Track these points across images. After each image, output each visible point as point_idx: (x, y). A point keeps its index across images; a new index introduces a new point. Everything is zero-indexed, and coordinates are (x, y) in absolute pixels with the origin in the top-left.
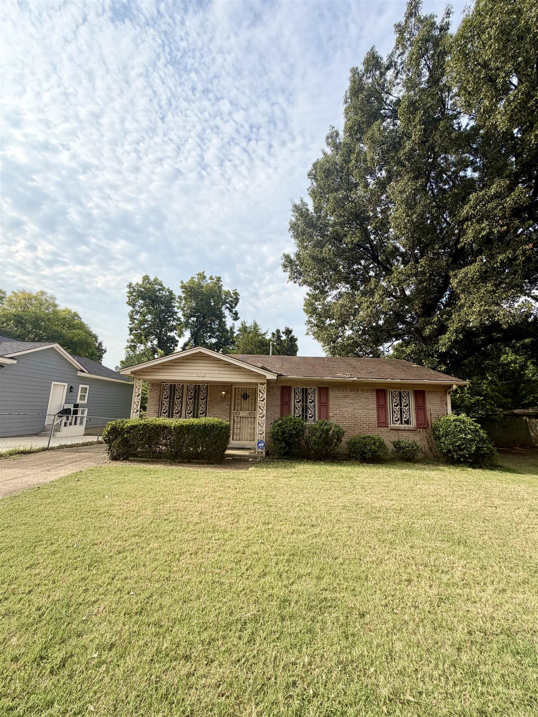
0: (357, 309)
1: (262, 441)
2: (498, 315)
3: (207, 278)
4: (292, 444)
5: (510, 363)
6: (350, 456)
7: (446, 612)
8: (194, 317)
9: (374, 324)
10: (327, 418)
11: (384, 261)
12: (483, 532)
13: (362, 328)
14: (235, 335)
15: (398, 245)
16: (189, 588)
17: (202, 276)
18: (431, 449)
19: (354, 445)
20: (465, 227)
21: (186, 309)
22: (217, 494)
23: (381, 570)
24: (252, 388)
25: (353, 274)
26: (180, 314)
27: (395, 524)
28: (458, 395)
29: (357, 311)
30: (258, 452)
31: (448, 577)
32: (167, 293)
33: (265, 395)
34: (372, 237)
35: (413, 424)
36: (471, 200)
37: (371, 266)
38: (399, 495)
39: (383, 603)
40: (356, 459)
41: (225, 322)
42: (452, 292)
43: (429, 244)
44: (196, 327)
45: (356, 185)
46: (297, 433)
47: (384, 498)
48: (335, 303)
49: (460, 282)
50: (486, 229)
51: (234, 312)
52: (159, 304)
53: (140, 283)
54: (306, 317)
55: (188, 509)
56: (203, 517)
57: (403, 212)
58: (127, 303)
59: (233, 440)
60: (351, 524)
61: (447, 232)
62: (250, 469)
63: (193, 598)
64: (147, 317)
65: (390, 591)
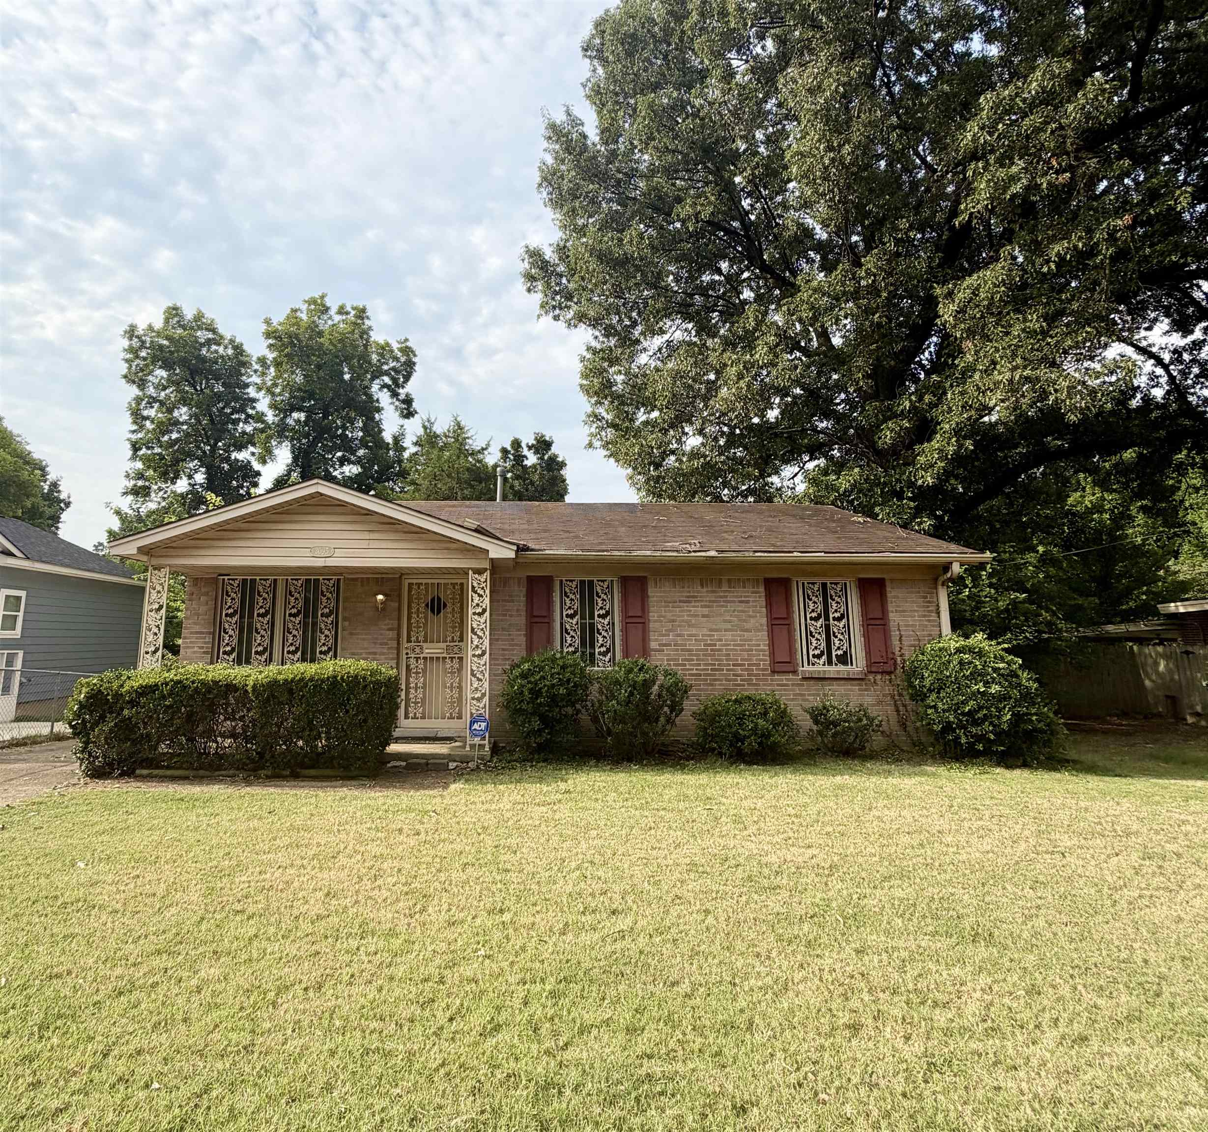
0: (713, 382)
1: (480, 715)
2: (1056, 391)
3: (333, 311)
4: (559, 722)
5: (1090, 511)
6: (704, 748)
7: (946, 1092)
8: (300, 409)
9: (756, 420)
10: (645, 652)
11: (775, 262)
12: (1033, 911)
13: (725, 429)
14: (406, 455)
15: (809, 222)
16: (303, 1067)
17: (320, 307)
18: (903, 725)
19: (712, 721)
20: (970, 173)
21: (278, 390)
22: (369, 848)
23: (786, 1005)
24: (454, 585)
25: (701, 295)
26: (263, 405)
27: (817, 900)
28: (967, 592)
29: (712, 388)
30: (472, 746)
31: (950, 1016)
32: (230, 352)
33: (487, 601)
34: (746, 203)
35: (859, 664)
36: (983, 110)
37: (746, 275)
38: (828, 834)
39: (793, 1079)
40: (720, 754)
41: (378, 424)
42: (946, 337)
43: (885, 218)
44: (307, 436)
45: (703, 75)
46: (569, 694)
47: (790, 842)
48: (657, 370)
49: (962, 311)
50: (1020, 179)
51: (402, 397)
52: (208, 380)
53: (159, 324)
54: (584, 404)
55: (296, 884)
56: (334, 902)
57: (819, 140)
58: (125, 377)
59: (406, 717)
60: (708, 905)
61: (928, 190)
62: (453, 787)
63: (315, 1090)
64: (176, 414)
65: (806, 1052)
